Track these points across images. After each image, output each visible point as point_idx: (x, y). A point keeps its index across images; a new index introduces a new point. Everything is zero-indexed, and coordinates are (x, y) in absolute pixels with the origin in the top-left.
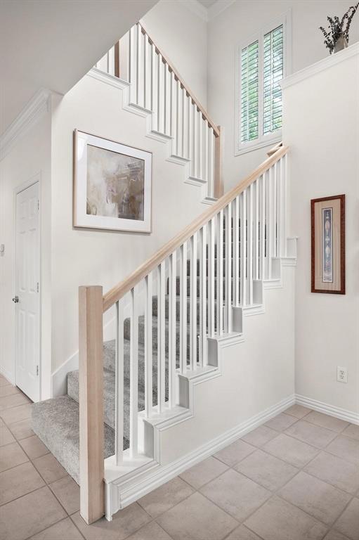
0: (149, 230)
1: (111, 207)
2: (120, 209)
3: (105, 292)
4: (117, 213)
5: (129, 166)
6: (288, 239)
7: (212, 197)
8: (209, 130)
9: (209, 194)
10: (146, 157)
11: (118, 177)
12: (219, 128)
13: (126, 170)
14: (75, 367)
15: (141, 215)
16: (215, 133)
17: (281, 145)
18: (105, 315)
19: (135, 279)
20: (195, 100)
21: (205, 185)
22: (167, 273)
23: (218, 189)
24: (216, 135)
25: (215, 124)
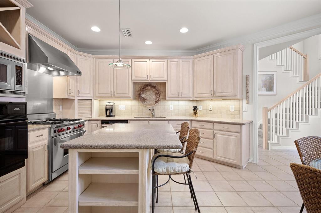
0: (276, 94)
1: (264, 89)
2: (266, 90)
3: (268, 108)
4: (265, 90)
5: (269, 77)
7: (303, 81)
8: (301, 57)
9: (301, 80)
10: (275, 73)
11: (266, 81)
12: (306, 55)
13: (268, 78)
14: (262, 123)
15: (273, 90)
18: (268, 113)
19: (275, 106)
21: (299, 77)
22: (283, 106)
23: (306, 78)
24: (305, 58)
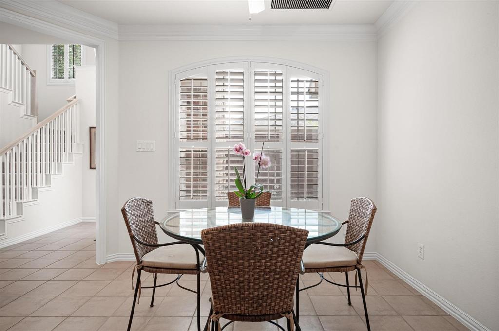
6: (78, 144)
7: (29, 114)
8: (27, 72)
9: (27, 112)
12: (34, 71)
16: (31, 74)
17: (75, 97)
20: (19, 57)
21: (24, 106)
23: (34, 110)
24: (32, 76)
25: (32, 69)
